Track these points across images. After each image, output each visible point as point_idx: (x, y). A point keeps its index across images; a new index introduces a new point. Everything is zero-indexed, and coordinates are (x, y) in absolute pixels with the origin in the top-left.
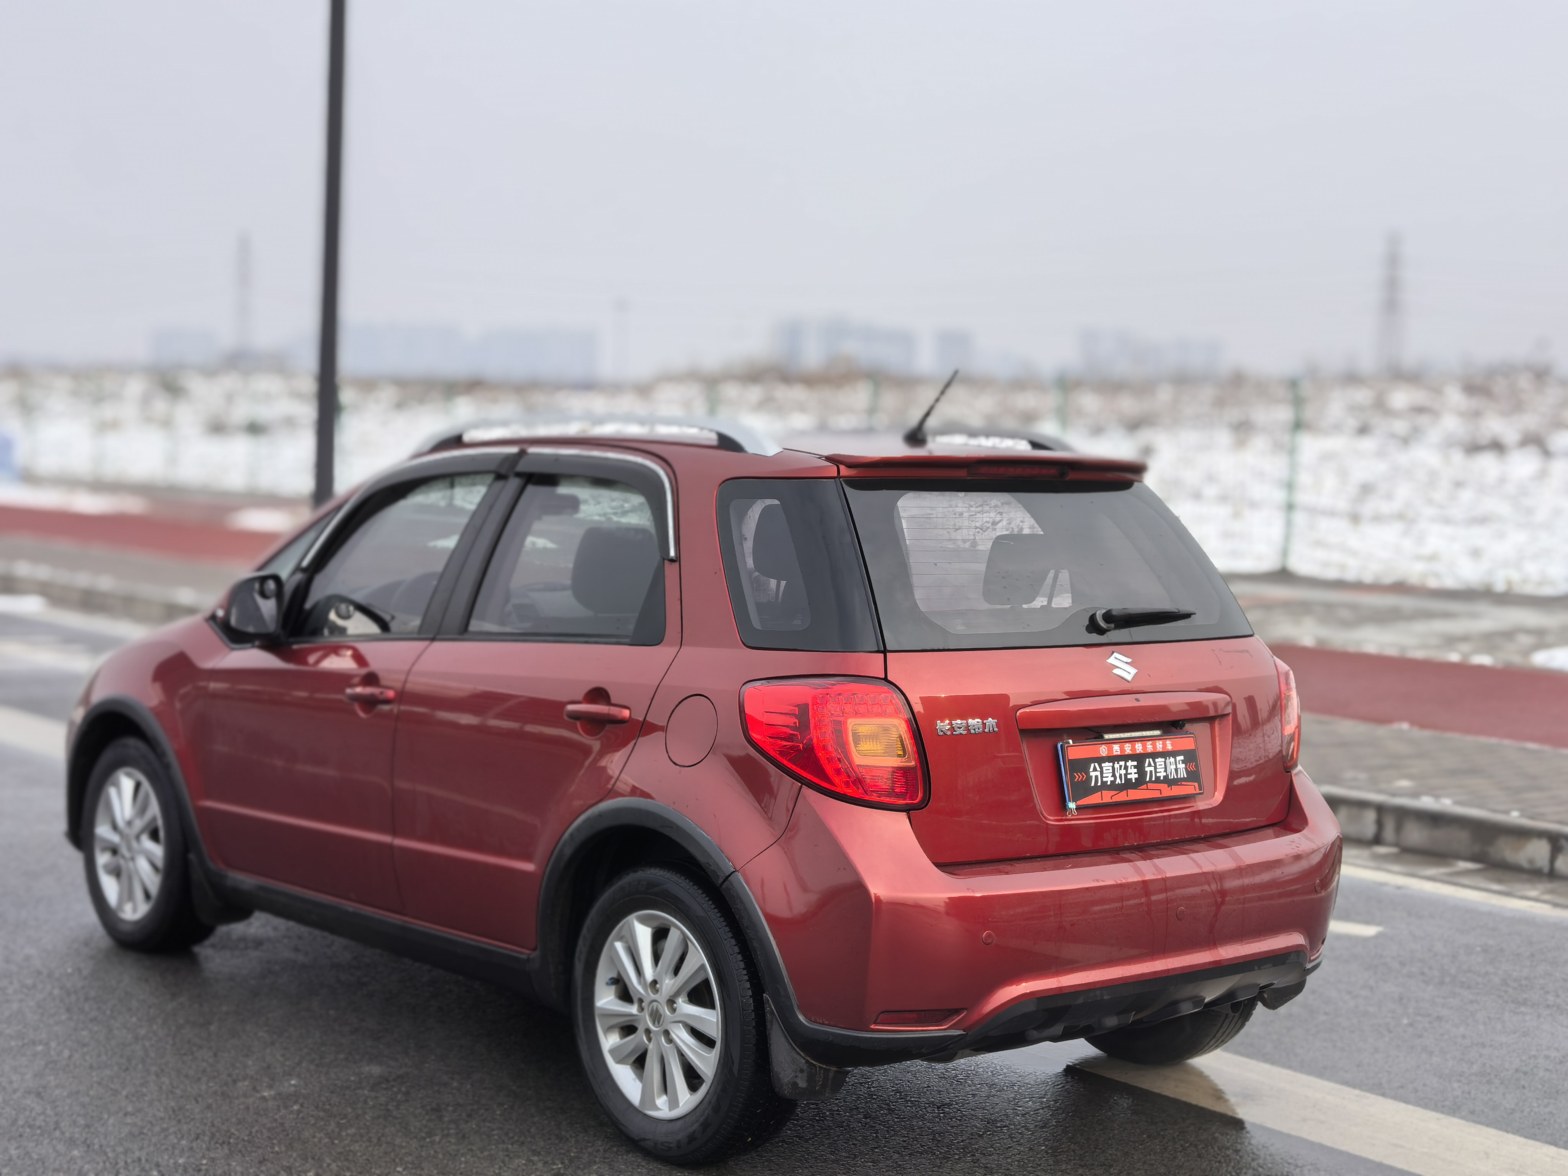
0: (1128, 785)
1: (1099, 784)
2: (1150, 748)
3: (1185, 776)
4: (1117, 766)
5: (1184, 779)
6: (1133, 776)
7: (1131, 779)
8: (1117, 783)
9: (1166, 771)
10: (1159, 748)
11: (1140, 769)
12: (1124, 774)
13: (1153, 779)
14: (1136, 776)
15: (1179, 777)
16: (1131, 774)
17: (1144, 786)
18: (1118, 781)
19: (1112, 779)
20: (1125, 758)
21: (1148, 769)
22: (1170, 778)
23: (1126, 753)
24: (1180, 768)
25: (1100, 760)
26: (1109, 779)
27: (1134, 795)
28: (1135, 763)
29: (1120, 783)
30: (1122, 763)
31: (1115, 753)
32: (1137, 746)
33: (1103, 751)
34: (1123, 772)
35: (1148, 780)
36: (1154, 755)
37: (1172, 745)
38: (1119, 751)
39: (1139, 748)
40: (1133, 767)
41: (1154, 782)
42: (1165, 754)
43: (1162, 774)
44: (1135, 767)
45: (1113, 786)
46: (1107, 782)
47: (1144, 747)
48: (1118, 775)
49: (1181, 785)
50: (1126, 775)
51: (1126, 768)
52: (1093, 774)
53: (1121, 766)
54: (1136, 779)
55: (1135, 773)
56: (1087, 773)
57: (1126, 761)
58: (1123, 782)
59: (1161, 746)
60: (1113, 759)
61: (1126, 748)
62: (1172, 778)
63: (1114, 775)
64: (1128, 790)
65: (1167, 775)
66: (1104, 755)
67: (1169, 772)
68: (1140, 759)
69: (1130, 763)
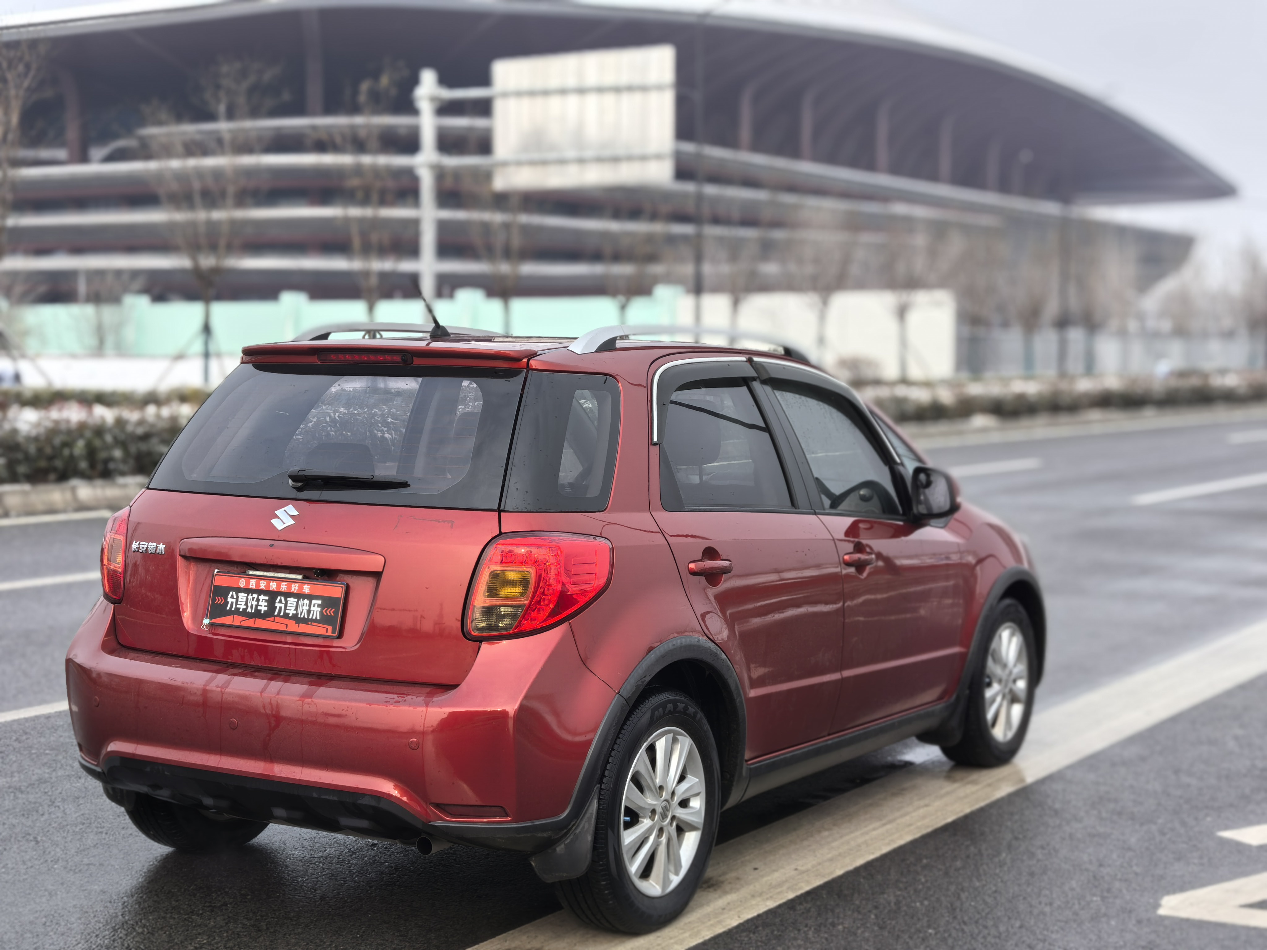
0: (257, 614)
1: (233, 609)
2: (284, 587)
3: (318, 618)
4: (250, 597)
5: (316, 621)
6: (263, 608)
7: (260, 611)
8: (248, 611)
9: (296, 609)
10: (293, 590)
11: (271, 604)
12: (255, 605)
13: (282, 614)
14: (266, 608)
15: (310, 617)
16: (261, 606)
17: (272, 619)
18: (249, 610)
19: (245, 607)
20: (260, 592)
21: (278, 605)
22: (299, 616)
23: (260, 588)
24: (314, 611)
25: (239, 590)
26: (242, 607)
27: (261, 623)
28: (267, 598)
29: (250, 611)
30: (255, 596)
31: (251, 587)
32: (271, 584)
33: (242, 583)
34: (255, 603)
35: (276, 614)
36: (287, 595)
37: (310, 589)
38: (254, 585)
39: (273, 586)
40: (264, 601)
41: (282, 617)
42: (299, 596)
43: (291, 612)
44: (266, 601)
45: (244, 613)
46: (240, 608)
47: (279, 586)
48: (249, 605)
49: (311, 624)
50: (257, 606)
51: (258, 600)
52: (230, 600)
53: (253, 598)
54: (265, 611)
55: (265, 606)
56: (226, 598)
57: (260, 595)
58: (253, 611)
59: (297, 588)
60: (248, 591)
61: (261, 585)
62: (302, 616)
63: (246, 604)
64: (256, 619)
65: (297, 614)
66: (242, 586)
67: (299, 612)
68: (273, 595)
69: (262, 597)
